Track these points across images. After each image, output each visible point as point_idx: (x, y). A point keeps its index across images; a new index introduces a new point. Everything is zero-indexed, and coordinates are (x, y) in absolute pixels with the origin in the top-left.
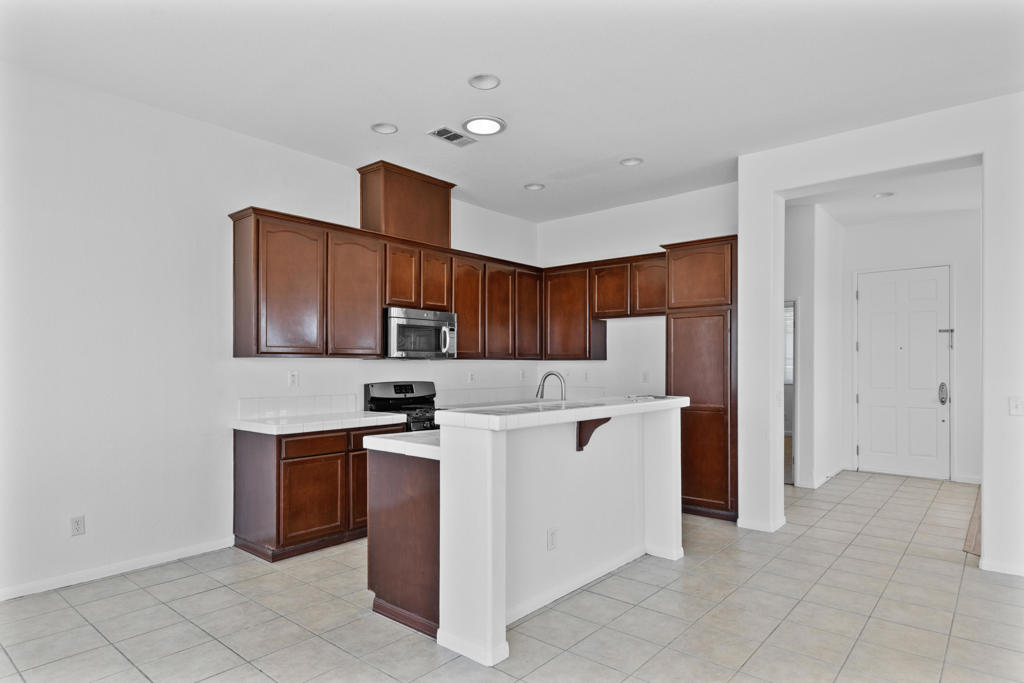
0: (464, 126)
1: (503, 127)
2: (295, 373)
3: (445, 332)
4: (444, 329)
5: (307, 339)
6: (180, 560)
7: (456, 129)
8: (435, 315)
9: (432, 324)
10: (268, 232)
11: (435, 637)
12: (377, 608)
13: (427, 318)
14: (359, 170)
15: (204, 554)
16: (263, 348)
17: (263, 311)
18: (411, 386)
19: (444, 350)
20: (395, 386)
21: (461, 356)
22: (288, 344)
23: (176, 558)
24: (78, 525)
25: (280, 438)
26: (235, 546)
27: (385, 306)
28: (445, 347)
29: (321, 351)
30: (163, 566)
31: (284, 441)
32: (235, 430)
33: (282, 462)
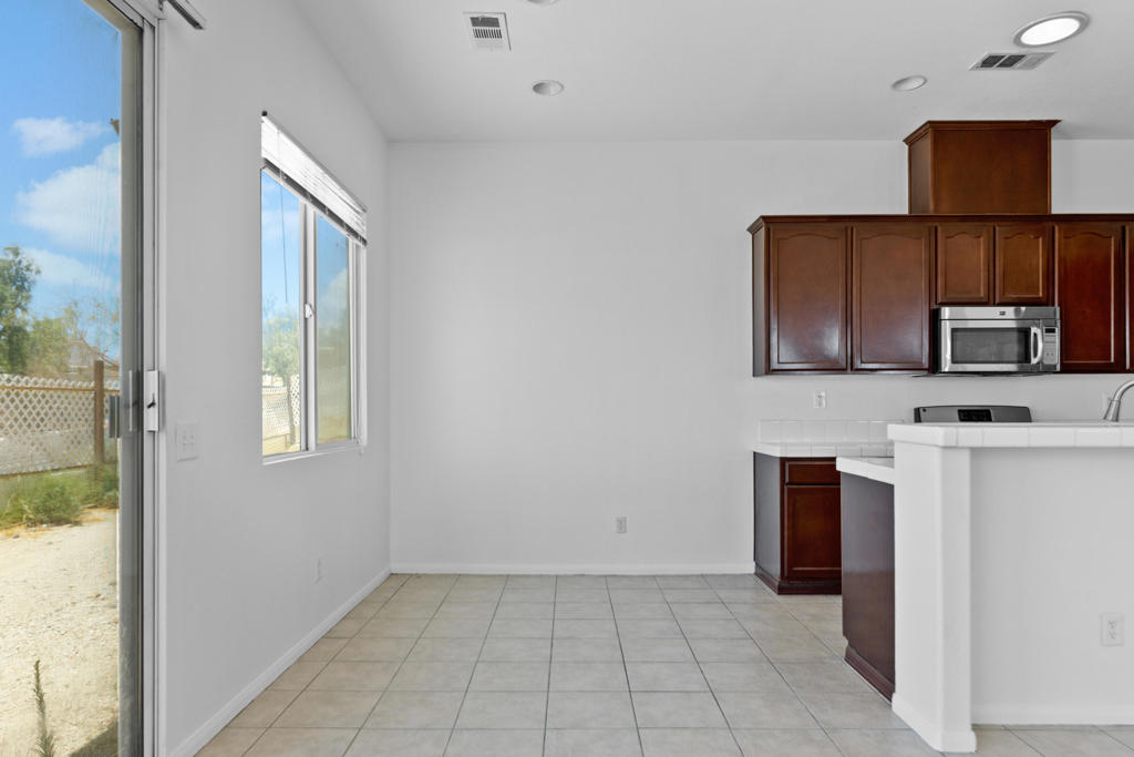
0: (1017, 40)
1: (1085, 22)
2: (823, 394)
3: (1035, 335)
4: (1034, 330)
5: (826, 353)
6: (702, 576)
7: (1009, 50)
8: (1017, 312)
9: (1013, 324)
10: (779, 239)
11: (891, 700)
12: (849, 659)
13: (1001, 317)
14: (906, 141)
15: (725, 575)
16: (775, 365)
17: (774, 326)
18: (988, 411)
19: (1034, 361)
20: (960, 411)
21: (1067, 369)
22: (803, 360)
23: (700, 573)
24: (622, 525)
25: (783, 461)
26: (756, 574)
27: (935, 307)
28: (1035, 355)
29: (844, 366)
30: (686, 577)
31: (787, 464)
32: (755, 453)
33: (786, 487)
